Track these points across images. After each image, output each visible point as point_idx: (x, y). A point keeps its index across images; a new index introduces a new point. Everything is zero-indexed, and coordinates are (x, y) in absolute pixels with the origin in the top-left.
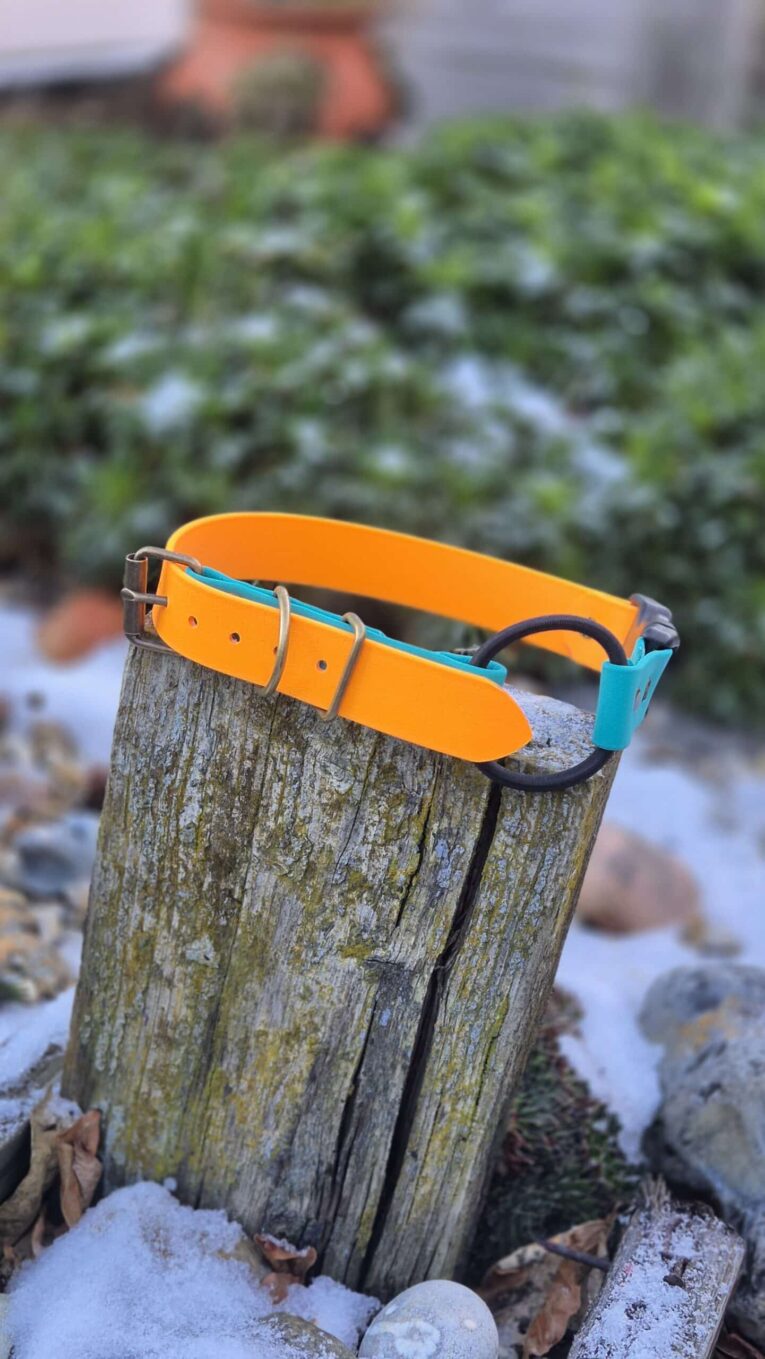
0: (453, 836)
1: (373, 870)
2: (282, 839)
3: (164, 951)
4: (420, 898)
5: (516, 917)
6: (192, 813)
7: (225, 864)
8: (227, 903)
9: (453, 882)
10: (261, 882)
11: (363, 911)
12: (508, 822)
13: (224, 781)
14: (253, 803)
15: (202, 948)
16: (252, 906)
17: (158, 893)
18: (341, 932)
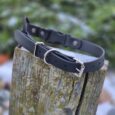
0: (79, 83)
1: (64, 91)
2: (46, 87)
3: (24, 110)
4: (73, 96)
5: (92, 98)
6: (28, 84)
7: (35, 93)
8: (36, 100)
9: (79, 92)
10: (42, 95)
11: (62, 99)
12: (90, 80)
13: (34, 77)
14: (40, 80)
15: (32, 109)
16: (41, 100)
17: (22, 100)
18: (58, 104)
